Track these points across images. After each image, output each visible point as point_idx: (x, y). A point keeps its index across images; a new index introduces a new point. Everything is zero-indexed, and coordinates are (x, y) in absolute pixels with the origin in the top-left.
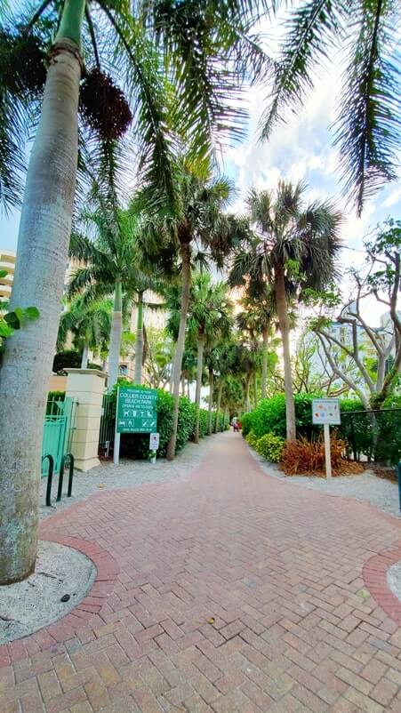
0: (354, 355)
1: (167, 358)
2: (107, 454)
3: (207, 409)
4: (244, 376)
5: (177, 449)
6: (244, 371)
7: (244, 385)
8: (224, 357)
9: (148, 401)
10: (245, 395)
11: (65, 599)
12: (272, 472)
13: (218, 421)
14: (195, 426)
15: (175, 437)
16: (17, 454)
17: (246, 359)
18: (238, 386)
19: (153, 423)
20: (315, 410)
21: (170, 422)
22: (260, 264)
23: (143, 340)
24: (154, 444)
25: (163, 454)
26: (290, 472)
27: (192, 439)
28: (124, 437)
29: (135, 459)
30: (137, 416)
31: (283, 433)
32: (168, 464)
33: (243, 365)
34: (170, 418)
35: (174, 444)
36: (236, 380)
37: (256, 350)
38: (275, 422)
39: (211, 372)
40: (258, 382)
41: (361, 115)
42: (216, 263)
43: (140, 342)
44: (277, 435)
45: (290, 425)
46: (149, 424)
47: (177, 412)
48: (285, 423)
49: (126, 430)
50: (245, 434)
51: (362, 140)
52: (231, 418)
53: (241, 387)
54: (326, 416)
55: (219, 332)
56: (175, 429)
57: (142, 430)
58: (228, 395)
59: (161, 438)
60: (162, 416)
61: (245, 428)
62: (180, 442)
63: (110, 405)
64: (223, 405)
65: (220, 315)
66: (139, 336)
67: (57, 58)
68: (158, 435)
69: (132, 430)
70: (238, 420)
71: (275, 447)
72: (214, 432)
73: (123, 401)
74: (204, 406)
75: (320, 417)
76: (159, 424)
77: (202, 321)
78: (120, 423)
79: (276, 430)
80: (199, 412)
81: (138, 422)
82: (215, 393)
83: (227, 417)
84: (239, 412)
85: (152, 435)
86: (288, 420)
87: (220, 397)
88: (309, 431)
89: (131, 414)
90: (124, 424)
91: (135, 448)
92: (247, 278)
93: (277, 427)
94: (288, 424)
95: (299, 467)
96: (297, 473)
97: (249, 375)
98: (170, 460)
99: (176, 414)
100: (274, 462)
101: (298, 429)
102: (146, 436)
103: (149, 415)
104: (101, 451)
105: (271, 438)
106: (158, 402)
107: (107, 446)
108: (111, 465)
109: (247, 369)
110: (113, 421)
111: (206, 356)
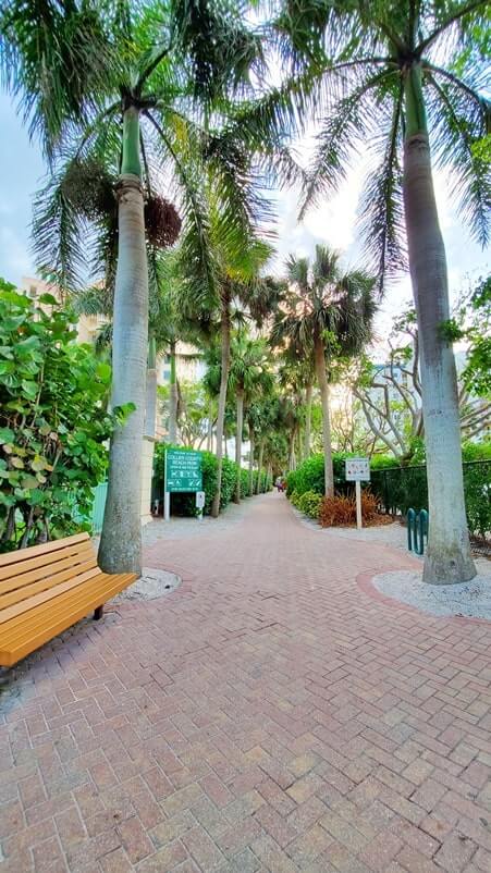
0: (387, 416)
1: (202, 413)
2: (157, 512)
3: (247, 468)
4: (288, 431)
5: (221, 507)
6: (287, 427)
7: (289, 441)
8: (266, 412)
9: (193, 462)
10: (290, 452)
11: (168, 587)
12: (312, 527)
13: (259, 481)
14: (236, 486)
15: (219, 495)
16: (129, 501)
17: (290, 413)
18: (281, 442)
19: (199, 483)
20: (348, 468)
21: (215, 482)
22: (298, 330)
23: (177, 395)
24: (200, 502)
25: (209, 511)
26: (327, 525)
27: (234, 499)
28: (173, 495)
29: (182, 517)
30: (184, 476)
31: (323, 491)
32: (213, 521)
33: (286, 420)
34: (214, 478)
35: (217, 504)
36: (280, 435)
37: (300, 404)
38: (315, 480)
39: (251, 427)
40: (303, 438)
41: (382, 214)
42: (256, 322)
43: (174, 398)
44: (317, 492)
45: (329, 483)
46: (195, 484)
47: (221, 471)
48: (323, 481)
49: (173, 489)
50: (289, 494)
51: (383, 235)
52: (275, 477)
53: (285, 443)
54: (358, 472)
55: (260, 388)
56: (219, 487)
57: (189, 489)
58: (270, 452)
59: (206, 496)
60: (207, 475)
61: (289, 488)
62: (223, 501)
63: (159, 467)
64: (265, 463)
65: (261, 370)
66: (173, 391)
67: (127, 196)
68: (203, 494)
69: (180, 489)
70: (282, 480)
71: (315, 504)
72: (255, 493)
73: (170, 462)
74: (244, 465)
75: (352, 475)
76: (204, 483)
77: (241, 376)
78: (168, 483)
79: (317, 488)
80: (240, 472)
81: (185, 482)
82: (257, 449)
83: (270, 476)
84: (284, 470)
85: (198, 494)
86: (327, 478)
87: (261, 455)
88: (345, 487)
89: (178, 474)
90: (172, 485)
91: (183, 506)
92: (287, 340)
93: (317, 484)
94: (327, 482)
95: (335, 520)
96: (333, 526)
97: (293, 430)
98: (215, 517)
99: (219, 474)
100: (314, 517)
101: (336, 486)
102: (193, 495)
103: (195, 475)
104: (153, 509)
105: (311, 495)
106: (203, 463)
107: (157, 505)
108: (162, 521)
109: (291, 424)
110: (162, 482)
111: (246, 412)
